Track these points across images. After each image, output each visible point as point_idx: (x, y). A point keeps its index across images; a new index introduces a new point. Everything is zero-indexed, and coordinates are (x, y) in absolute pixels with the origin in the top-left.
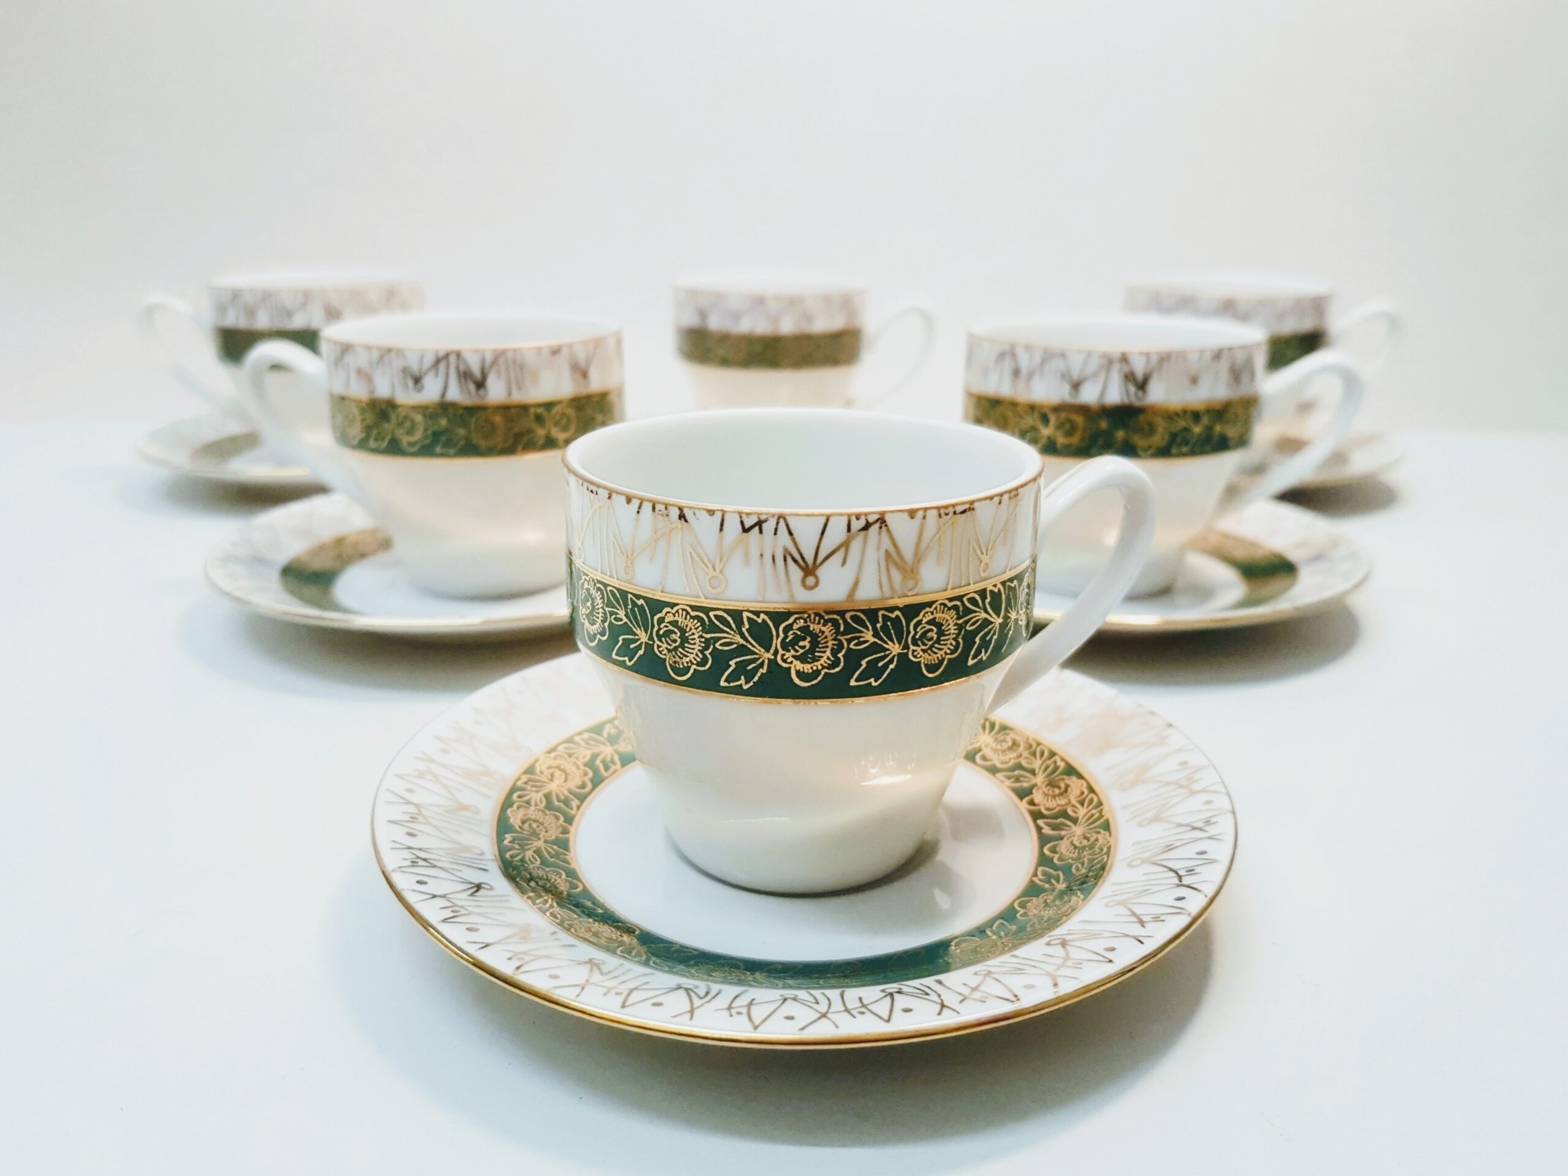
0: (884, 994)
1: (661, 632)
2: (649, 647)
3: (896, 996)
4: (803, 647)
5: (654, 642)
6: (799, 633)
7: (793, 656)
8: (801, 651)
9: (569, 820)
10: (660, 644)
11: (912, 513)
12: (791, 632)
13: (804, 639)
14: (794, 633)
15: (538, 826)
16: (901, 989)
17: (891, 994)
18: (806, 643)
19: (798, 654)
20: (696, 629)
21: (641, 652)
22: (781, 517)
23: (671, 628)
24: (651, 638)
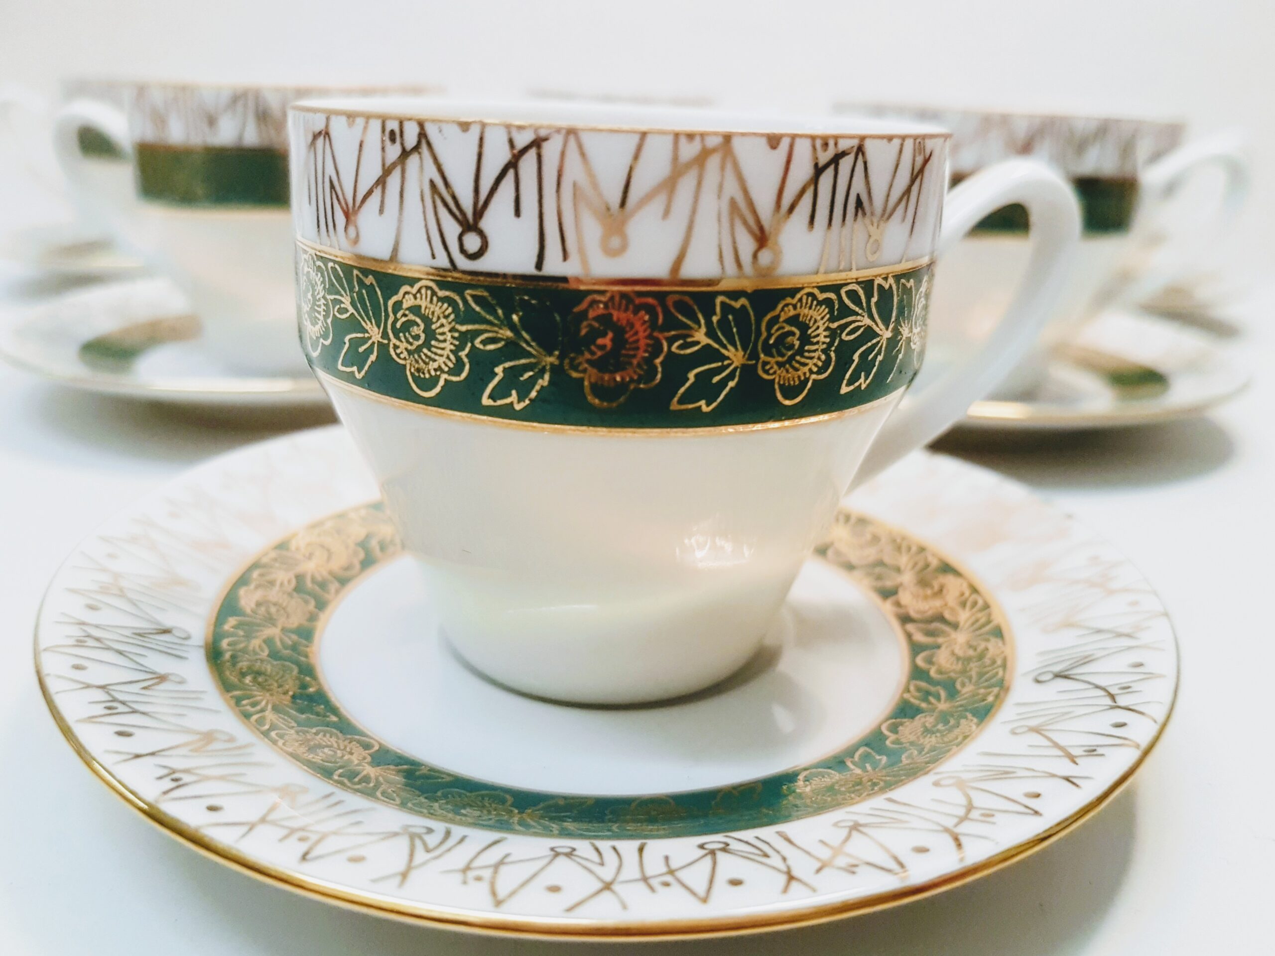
0: (704, 852)
1: (398, 325)
2: (383, 348)
3: (720, 856)
4: (601, 348)
5: (389, 340)
6: (596, 325)
7: (588, 361)
8: (599, 353)
9: (321, 605)
10: (398, 343)
11: (773, 141)
12: (585, 323)
13: (604, 335)
14: (590, 326)
15: (278, 611)
16: (727, 845)
17: (713, 853)
18: (606, 341)
19: (595, 357)
20: (446, 317)
21: (373, 357)
22: (571, 132)
23: (411, 317)
24: (385, 335)
